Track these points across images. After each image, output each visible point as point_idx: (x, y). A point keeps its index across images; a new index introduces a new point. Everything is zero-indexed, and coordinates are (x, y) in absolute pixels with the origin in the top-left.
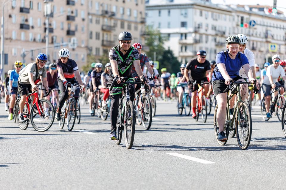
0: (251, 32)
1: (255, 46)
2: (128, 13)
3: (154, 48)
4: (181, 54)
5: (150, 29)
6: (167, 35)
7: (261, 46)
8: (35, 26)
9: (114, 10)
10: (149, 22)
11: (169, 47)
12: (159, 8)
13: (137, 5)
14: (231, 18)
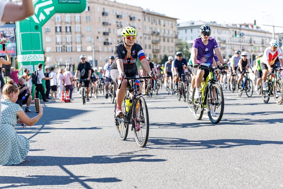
0: (241, 40)
1: (244, 48)
2: (167, 32)
5: (181, 42)
6: (191, 45)
7: (248, 48)
8: (113, 43)
9: (159, 31)
10: (180, 37)
12: (185, 28)
13: (172, 27)
14: (229, 32)
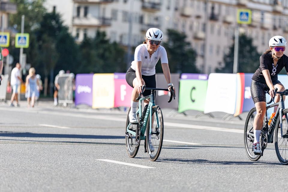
3: (25, 8)
4: (77, 21)
11: (54, 8)
